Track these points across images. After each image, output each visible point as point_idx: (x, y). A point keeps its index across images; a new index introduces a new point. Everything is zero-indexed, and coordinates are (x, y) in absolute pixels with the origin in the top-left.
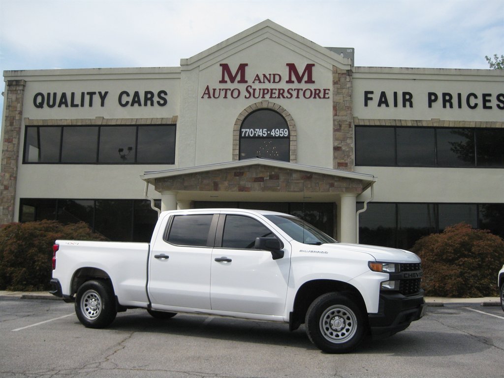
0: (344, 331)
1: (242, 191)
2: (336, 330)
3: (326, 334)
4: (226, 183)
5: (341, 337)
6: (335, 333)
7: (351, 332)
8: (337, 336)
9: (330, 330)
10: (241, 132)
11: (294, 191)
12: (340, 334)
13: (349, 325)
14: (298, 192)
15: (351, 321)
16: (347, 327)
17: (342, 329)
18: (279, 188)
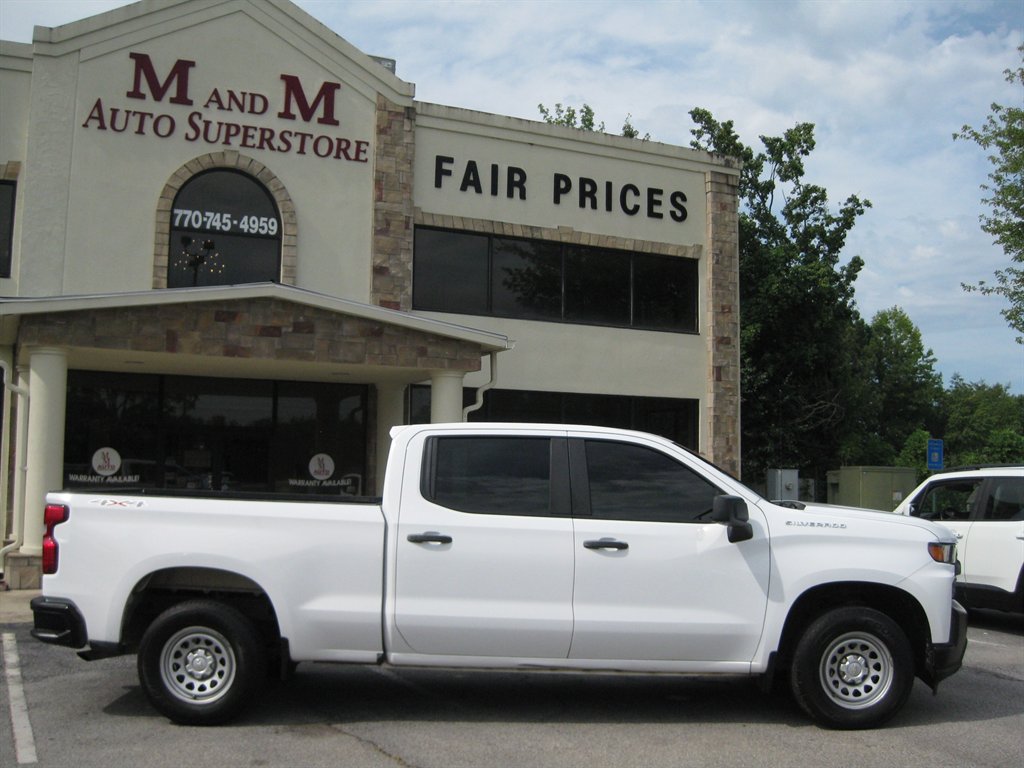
0: (869, 682)
1: (233, 355)
2: (853, 683)
3: (834, 694)
4: (196, 336)
5: (864, 695)
6: (851, 690)
7: (882, 681)
8: (857, 693)
9: (842, 686)
10: (173, 217)
11: (345, 362)
12: (861, 689)
13: (877, 667)
14: (353, 363)
15: (879, 660)
16: (874, 673)
17: (864, 678)
18: (313, 352)
